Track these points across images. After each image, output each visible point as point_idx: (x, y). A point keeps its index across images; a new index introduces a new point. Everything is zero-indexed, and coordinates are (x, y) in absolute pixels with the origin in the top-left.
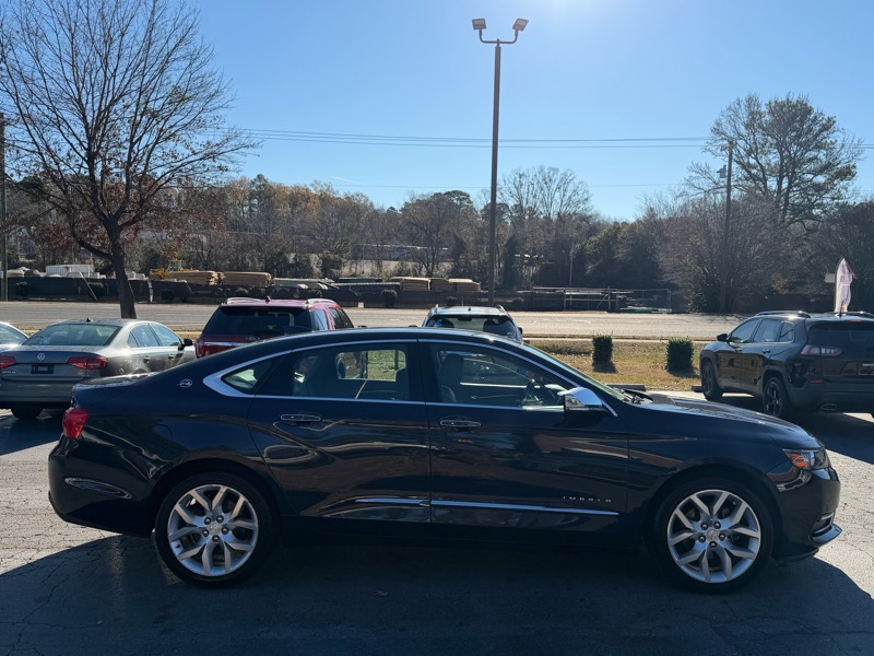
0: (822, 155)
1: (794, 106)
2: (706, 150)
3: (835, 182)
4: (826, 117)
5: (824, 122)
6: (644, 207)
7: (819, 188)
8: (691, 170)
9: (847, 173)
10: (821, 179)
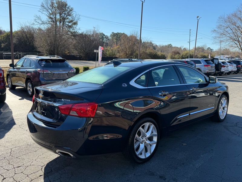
0: (70, 17)
1: (63, 3)
2: (39, 11)
3: (73, 25)
4: (71, 7)
5: (70, 9)
6: (20, 26)
7: (70, 27)
8: (35, 17)
9: (75, 24)
10: (70, 24)
